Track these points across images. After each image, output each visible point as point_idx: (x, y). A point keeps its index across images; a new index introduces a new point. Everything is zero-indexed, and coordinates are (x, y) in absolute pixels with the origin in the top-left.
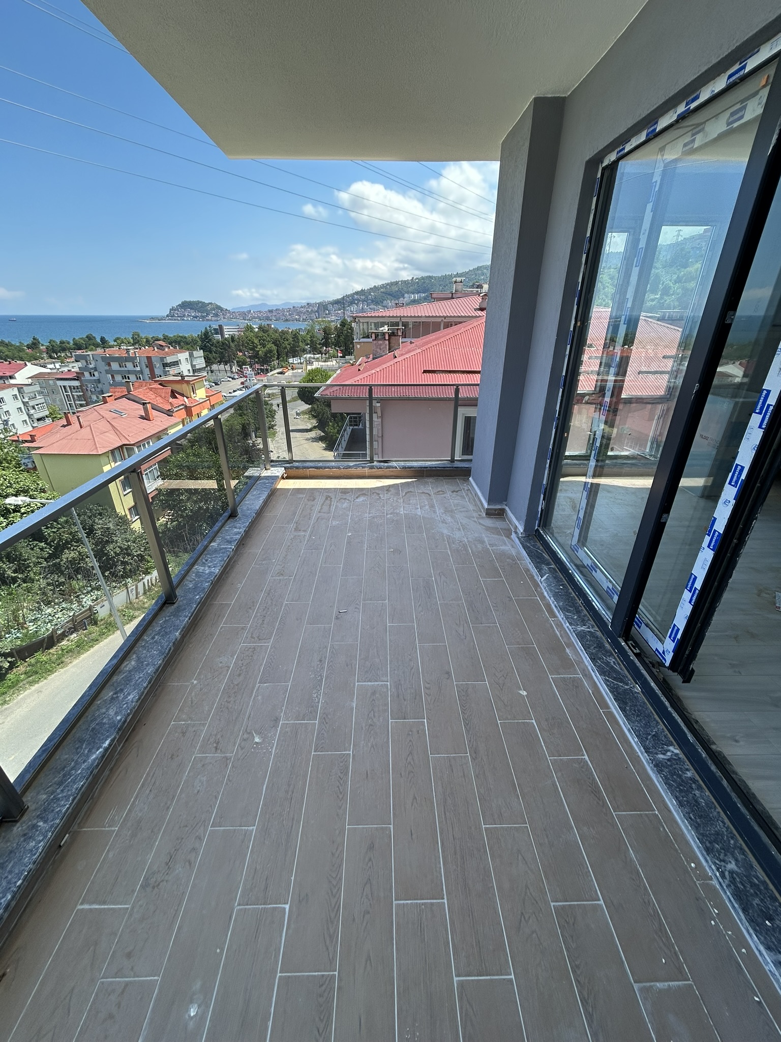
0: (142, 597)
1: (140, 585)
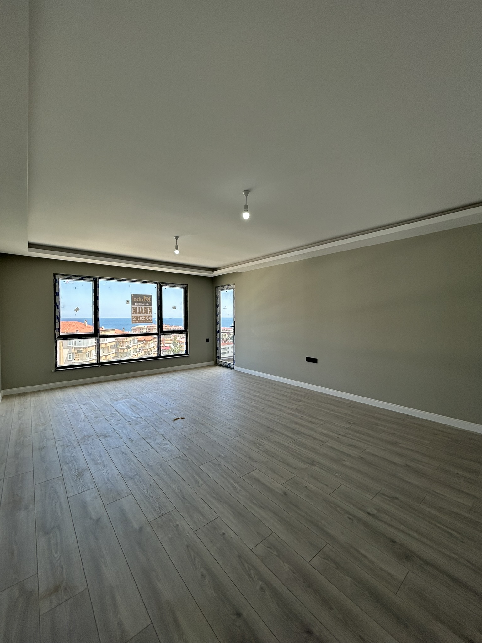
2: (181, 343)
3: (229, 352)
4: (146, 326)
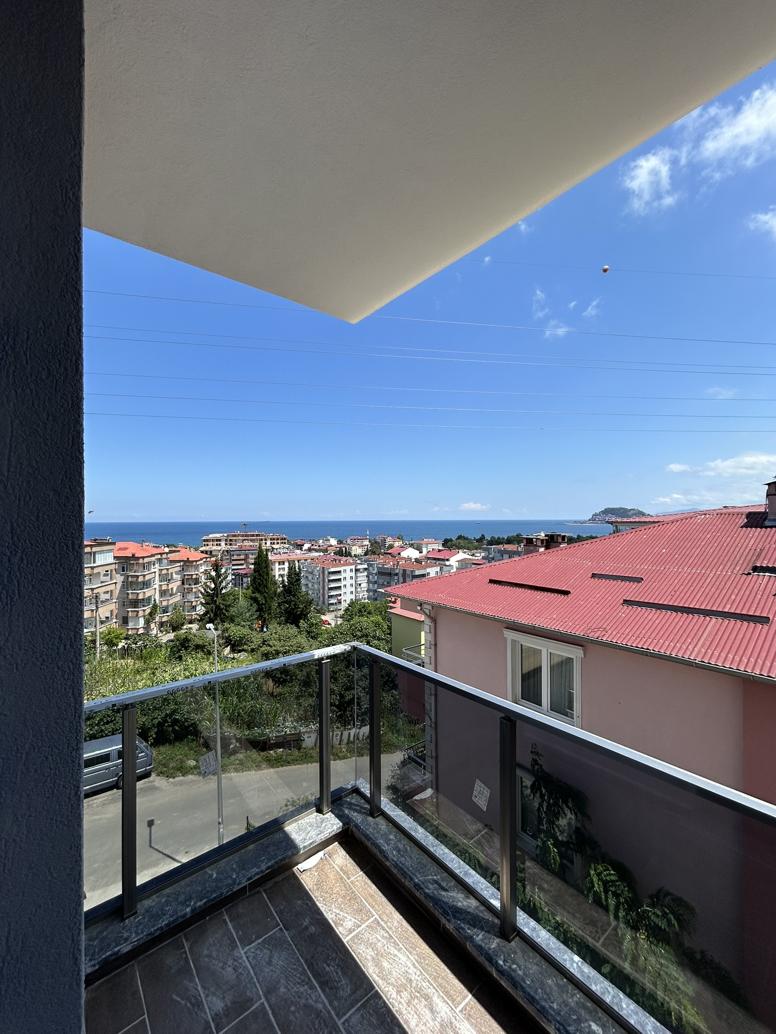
0: (343, 746)
1: (346, 733)
3: (345, 578)
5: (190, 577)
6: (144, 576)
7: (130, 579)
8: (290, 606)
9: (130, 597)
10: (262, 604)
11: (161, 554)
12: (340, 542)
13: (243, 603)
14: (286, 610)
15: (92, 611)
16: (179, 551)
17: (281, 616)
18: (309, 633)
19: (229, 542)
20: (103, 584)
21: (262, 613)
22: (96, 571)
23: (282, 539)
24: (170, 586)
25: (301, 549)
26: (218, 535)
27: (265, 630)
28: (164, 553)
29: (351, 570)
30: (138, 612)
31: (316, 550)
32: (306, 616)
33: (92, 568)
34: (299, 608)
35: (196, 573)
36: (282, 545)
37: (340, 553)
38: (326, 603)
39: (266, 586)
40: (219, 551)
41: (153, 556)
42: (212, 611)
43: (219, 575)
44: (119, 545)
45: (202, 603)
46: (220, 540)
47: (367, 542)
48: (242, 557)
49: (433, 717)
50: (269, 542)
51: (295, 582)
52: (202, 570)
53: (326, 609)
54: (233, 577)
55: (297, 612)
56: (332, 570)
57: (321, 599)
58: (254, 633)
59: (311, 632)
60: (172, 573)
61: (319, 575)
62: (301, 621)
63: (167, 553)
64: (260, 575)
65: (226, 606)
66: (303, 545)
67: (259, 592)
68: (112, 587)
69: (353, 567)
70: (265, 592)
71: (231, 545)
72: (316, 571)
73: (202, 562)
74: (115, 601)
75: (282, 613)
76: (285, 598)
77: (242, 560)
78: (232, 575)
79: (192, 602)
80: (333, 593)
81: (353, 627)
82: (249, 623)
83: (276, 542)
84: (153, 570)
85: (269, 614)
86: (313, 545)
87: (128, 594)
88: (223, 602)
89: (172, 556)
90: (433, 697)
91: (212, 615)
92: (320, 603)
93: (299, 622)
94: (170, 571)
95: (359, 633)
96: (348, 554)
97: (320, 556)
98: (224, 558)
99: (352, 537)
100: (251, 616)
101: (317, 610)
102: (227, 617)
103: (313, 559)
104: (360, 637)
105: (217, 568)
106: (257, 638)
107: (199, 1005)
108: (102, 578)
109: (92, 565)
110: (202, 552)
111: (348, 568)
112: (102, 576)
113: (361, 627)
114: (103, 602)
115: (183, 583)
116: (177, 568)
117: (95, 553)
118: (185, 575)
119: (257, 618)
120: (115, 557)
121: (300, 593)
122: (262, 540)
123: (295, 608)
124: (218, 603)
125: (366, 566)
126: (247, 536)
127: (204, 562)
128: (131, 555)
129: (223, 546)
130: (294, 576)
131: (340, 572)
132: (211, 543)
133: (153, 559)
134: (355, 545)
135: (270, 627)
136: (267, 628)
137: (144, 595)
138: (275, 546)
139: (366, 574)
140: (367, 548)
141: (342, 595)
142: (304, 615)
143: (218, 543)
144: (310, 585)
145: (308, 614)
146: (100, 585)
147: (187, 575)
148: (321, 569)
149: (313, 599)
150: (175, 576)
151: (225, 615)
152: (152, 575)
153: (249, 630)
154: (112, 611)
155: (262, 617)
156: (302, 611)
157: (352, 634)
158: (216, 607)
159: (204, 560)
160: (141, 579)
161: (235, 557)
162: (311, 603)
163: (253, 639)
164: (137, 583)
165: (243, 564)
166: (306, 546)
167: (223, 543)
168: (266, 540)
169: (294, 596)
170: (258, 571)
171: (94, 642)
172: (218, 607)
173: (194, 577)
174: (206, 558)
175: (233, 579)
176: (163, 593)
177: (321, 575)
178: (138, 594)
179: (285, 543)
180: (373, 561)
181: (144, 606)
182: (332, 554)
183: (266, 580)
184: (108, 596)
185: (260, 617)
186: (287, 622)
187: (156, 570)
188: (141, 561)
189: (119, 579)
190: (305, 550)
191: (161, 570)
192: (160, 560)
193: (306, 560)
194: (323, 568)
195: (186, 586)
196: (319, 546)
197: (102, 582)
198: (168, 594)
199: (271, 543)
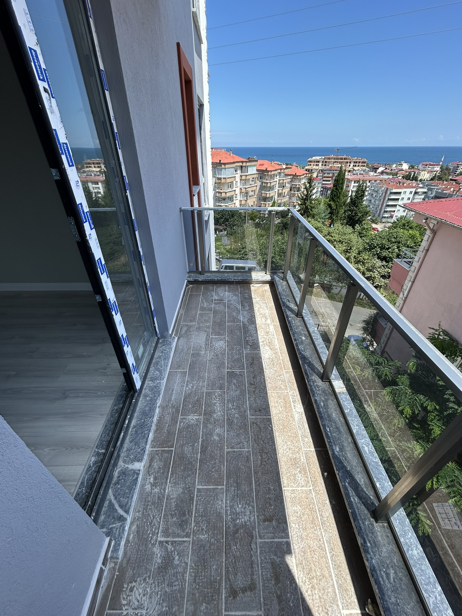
2: (348, 181)
3: (403, 198)
4: (323, 157)
5: (295, 186)
6: (271, 183)
7: (264, 184)
8: (352, 213)
9: (263, 195)
10: (334, 209)
11: (281, 169)
12: (412, 167)
13: (322, 207)
14: (348, 216)
15: (245, 200)
16: (291, 168)
17: (344, 219)
18: (360, 233)
19: (325, 163)
20: (251, 186)
21: (332, 215)
22: (248, 178)
23: (363, 163)
24: (284, 191)
25: (375, 172)
26: (318, 158)
27: (332, 226)
28: (282, 169)
29: (411, 193)
30: (266, 204)
31: (387, 174)
32: (361, 222)
33: (246, 176)
34: (358, 216)
35: (299, 184)
36: (361, 167)
37: (407, 177)
38: (381, 216)
39: (339, 197)
40: (317, 169)
41: (276, 170)
42: (303, 209)
43: (310, 186)
44: (260, 162)
45: (299, 204)
46: (319, 162)
47: (438, 168)
48: (331, 175)
49: (405, 294)
50: (352, 165)
51: (360, 197)
52: (303, 182)
53: (379, 220)
54: (322, 189)
55: (355, 218)
56: (394, 191)
57: (378, 212)
58: (325, 227)
59: (362, 233)
60: (286, 183)
61: (382, 193)
62: (357, 225)
63: (284, 169)
64: (337, 189)
65: (311, 207)
66: (378, 169)
67: (334, 201)
68: (254, 188)
69: (413, 190)
70: (338, 201)
71: (325, 165)
72: (380, 190)
73: (303, 176)
74: (255, 196)
75: (345, 217)
76: (350, 207)
77: (330, 177)
78: (322, 188)
79: (294, 203)
80: (389, 209)
81: (391, 235)
82: (323, 221)
83: (357, 164)
84: (275, 180)
85: (337, 216)
86: (386, 168)
87: (262, 193)
88: (310, 205)
89: (287, 171)
90: (411, 283)
91: (303, 212)
92: (377, 215)
93: (355, 225)
94: (285, 181)
95: (393, 240)
96: (415, 179)
97: (389, 178)
98: (319, 175)
99: (425, 163)
100: (325, 216)
101: (372, 220)
102: (311, 214)
103: (382, 181)
104: (393, 243)
105: (310, 181)
106: (325, 231)
107: (213, 296)
108: (251, 183)
109: (246, 174)
110: (306, 170)
111: (408, 191)
112: (250, 181)
113: (397, 236)
114: (250, 196)
115: (291, 190)
116: (288, 179)
117: (248, 166)
118: (292, 185)
119: (328, 218)
120: (257, 170)
121: (362, 205)
122: (347, 162)
123: (355, 215)
124: (307, 205)
125: (425, 190)
126: (337, 159)
127: (305, 177)
128: (265, 169)
129: (320, 167)
130: (360, 193)
131: (400, 193)
132: (313, 163)
133: (276, 172)
134: (425, 171)
135: (335, 225)
136: (333, 225)
137: (270, 195)
138: (355, 168)
139: (423, 197)
140: (436, 174)
141: (396, 212)
142: (360, 222)
143: (317, 164)
144: (373, 201)
145: (363, 221)
146: (249, 186)
147: (294, 185)
148: (386, 189)
149: (369, 211)
150: (287, 185)
151: (310, 213)
152: (274, 183)
153: (322, 225)
154: (254, 202)
155: (332, 218)
156: (359, 219)
157: (388, 239)
158: (306, 207)
159: (305, 175)
160: (269, 185)
161: (326, 175)
162: (367, 213)
163: (323, 230)
164: (267, 187)
165: (329, 181)
166: (381, 169)
167: (320, 164)
168: (350, 163)
169: (356, 207)
170: (336, 186)
171: (245, 217)
172: (307, 207)
173: (298, 186)
174: (306, 174)
175: (321, 191)
176: (280, 195)
177: (384, 194)
178: (267, 194)
179: (364, 166)
180: (435, 186)
181: (269, 201)
182: (401, 178)
183: (340, 193)
184: (253, 193)
185: (331, 218)
186: (347, 224)
187: (277, 180)
188: (270, 173)
189: (259, 183)
190: (379, 173)
191: (280, 180)
192: (280, 173)
193: (375, 181)
194: (387, 189)
195: (292, 192)
196: (392, 170)
197: (250, 185)
198: (282, 196)
199: (354, 165)
